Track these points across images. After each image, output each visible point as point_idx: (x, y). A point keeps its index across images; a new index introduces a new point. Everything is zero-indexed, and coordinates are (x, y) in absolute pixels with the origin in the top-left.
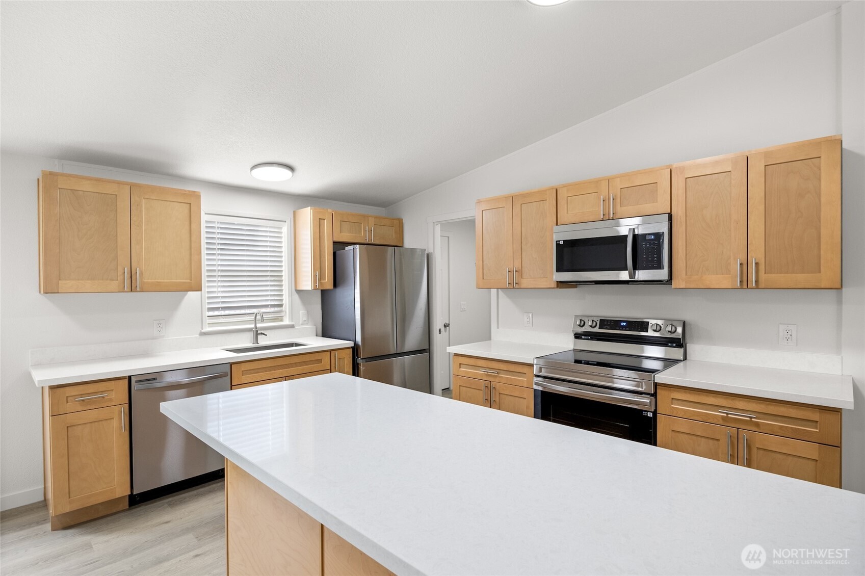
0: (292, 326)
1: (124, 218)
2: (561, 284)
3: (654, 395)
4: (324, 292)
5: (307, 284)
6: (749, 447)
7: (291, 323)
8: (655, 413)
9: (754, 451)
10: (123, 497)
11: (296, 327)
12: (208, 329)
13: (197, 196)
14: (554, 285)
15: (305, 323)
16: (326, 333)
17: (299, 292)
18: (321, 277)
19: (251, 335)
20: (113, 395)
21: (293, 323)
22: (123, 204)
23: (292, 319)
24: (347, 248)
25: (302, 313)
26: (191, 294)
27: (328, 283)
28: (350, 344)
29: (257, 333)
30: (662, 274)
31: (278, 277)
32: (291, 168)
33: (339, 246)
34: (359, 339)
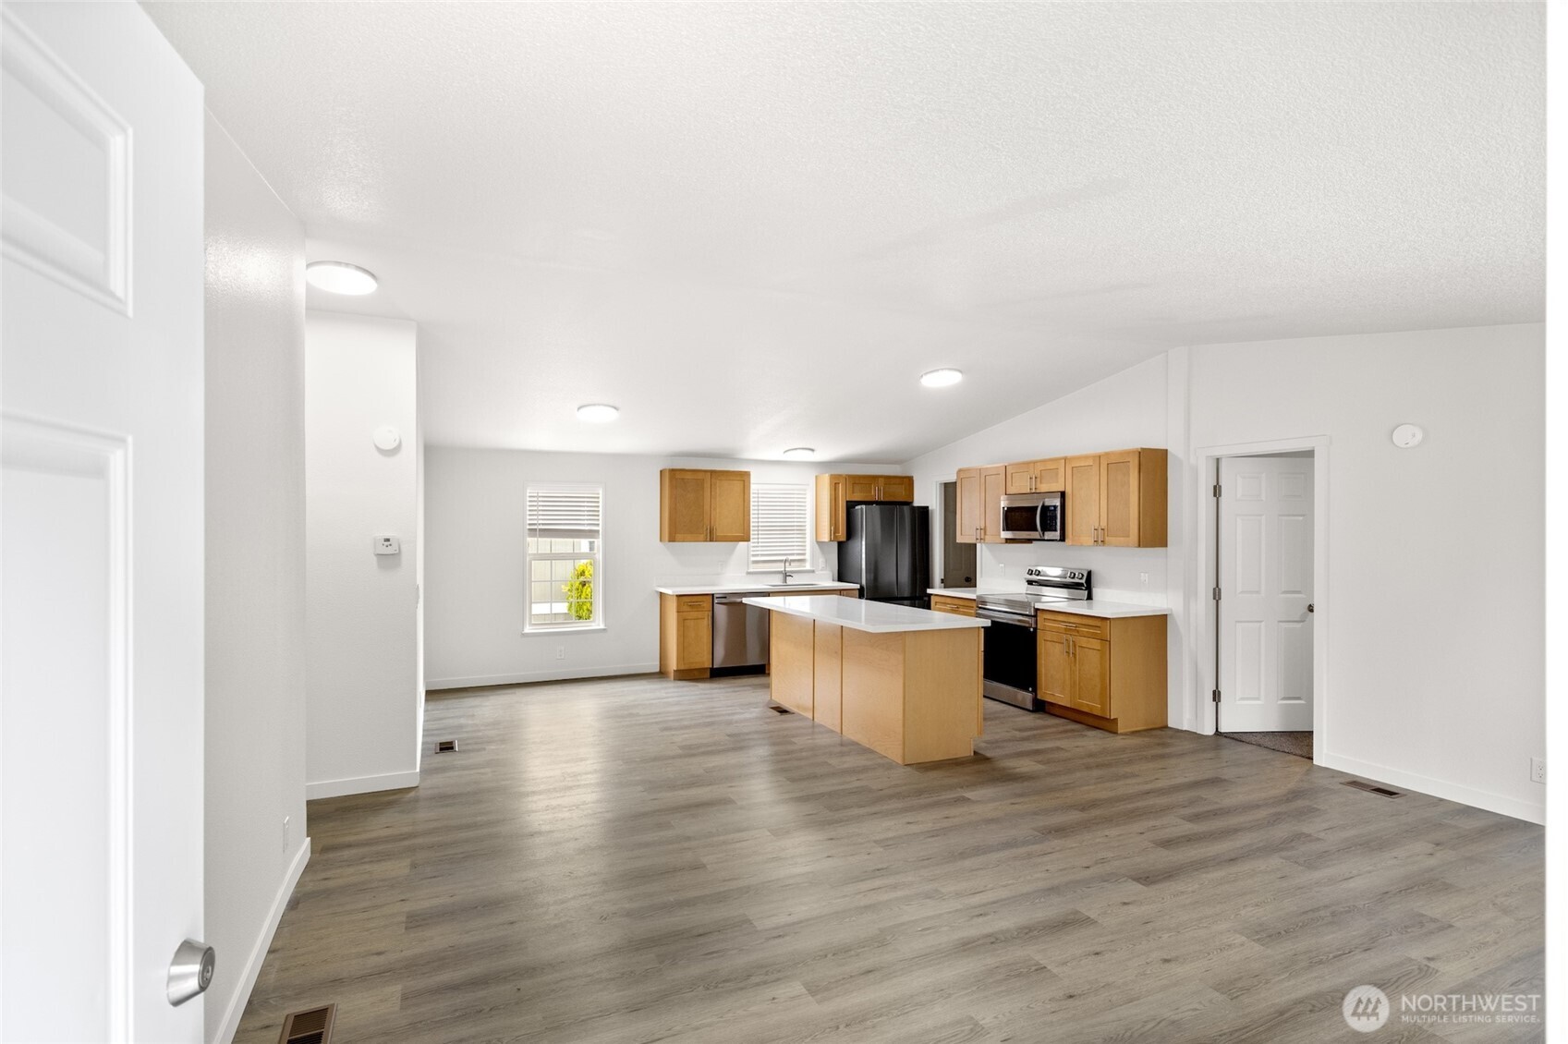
0: (813, 571)
1: (707, 494)
2: (1008, 541)
3: (1035, 616)
4: (841, 545)
5: (825, 537)
6: (1075, 646)
7: (812, 568)
8: (1035, 629)
9: (1077, 648)
10: (707, 668)
11: (816, 572)
12: (751, 570)
13: (747, 474)
14: (1004, 541)
15: (824, 569)
16: (841, 579)
18: (836, 531)
19: (781, 576)
20: (705, 605)
21: (814, 569)
22: (707, 485)
23: (812, 564)
24: (857, 507)
25: (821, 561)
26: (742, 545)
27: (842, 536)
28: (858, 586)
29: (786, 575)
30: (1057, 535)
31: (801, 530)
32: (813, 450)
33: (851, 506)
34: (864, 582)
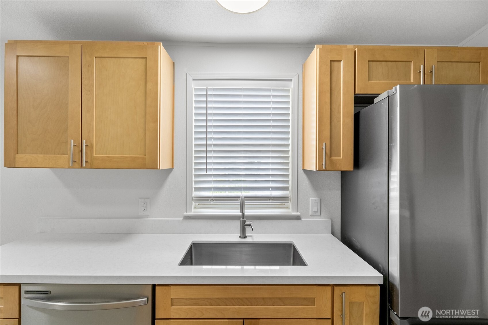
0: (298, 218)
4: (344, 174)
7: (295, 213)
11: (303, 219)
12: (193, 212)
15: (317, 214)
17: (307, 172)
21: (298, 214)
23: (297, 207)
25: (312, 201)
27: (347, 162)
